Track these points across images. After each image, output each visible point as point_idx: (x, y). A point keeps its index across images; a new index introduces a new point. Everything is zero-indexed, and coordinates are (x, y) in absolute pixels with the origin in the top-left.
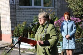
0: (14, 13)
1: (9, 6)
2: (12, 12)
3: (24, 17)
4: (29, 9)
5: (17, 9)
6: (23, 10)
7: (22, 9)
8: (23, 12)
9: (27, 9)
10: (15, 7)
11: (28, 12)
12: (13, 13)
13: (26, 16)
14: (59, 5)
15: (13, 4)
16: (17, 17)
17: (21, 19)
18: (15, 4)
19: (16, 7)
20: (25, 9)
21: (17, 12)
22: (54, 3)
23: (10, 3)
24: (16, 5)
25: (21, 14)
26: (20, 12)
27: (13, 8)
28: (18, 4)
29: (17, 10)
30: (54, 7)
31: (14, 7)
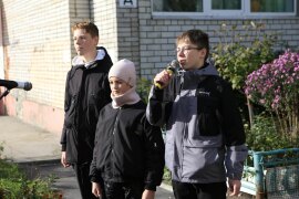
0: (133, 39)
1: (115, 15)
2: (124, 35)
4: (188, 23)
5: (143, 22)
6: (165, 28)
7: (161, 23)
8: (164, 35)
9: (182, 23)
10: (135, 15)
12: (130, 39)
15: (128, 4)
16: (142, 54)
17: (158, 59)
18: (135, 5)
19: (141, 16)
20: (174, 23)
21: (143, 35)
23: (118, 3)
24: (141, 10)
25: (157, 41)
26: (155, 35)
27: (128, 20)
29: (144, 28)
31: (132, 15)
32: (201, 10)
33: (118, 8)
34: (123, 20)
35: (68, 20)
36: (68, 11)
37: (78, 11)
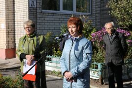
1: (28, 10)
3: (48, 26)
4: (55, 15)
5: (38, 14)
6: (46, 17)
7: (45, 14)
8: (46, 19)
9: (52, 15)
10: (35, 10)
11: (54, 19)
13: (51, 24)
14: (99, 10)
15: (33, 6)
16: (38, 26)
17: (43, 28)
18: (35, 7)
19: (37, 11)
20: (50, 14)
21: (38, 19)
22: (92, 7)
23: (29, 5)
24: (38, 9)
25: (43, 21)
26: (42, 19)
27: (33, 12)
28: (40, 6)
29: (39, 16)
30: (90, 14)
32: (59, 10)
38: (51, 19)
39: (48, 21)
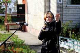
0: (61, 12)
3: (72, 16)
4: (77, 8)
6: (70, 9)
8: (70, 11)
11: (76, 11)
13: (74, 14)
15: (60, 3)
17: (68, 18)
18: (62, 3)
19: (63, 6)
21: (64, 11)
23: (57, 2)
25: (68, 13)
26: (67, 11)
27: (60, 7)
29: (64, 9)
33: (57, 4)
34: (58, 7)
35: (43, 7)
36: (43, 5)
37: (46, 5)
38: (74, 11)
39: (72, 13)
